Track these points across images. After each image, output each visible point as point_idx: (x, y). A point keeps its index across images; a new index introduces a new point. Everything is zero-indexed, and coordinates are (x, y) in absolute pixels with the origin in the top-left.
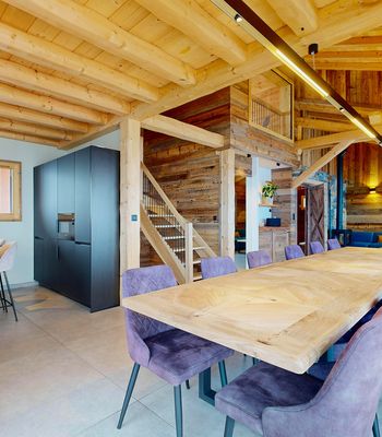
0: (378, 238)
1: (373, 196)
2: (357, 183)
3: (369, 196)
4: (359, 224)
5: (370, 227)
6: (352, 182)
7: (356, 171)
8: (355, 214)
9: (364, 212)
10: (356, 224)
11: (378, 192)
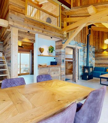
0: (106, 70)
1: (105, 52)
2: (99, 47)
3: (104, 53)
4: (99, 64)
5: (104, 65)
6: (97, 47)
7: (99, 43)
8: (98, 60)
9: (102, 59)
10: (98, 64)
11: (107, 51)
